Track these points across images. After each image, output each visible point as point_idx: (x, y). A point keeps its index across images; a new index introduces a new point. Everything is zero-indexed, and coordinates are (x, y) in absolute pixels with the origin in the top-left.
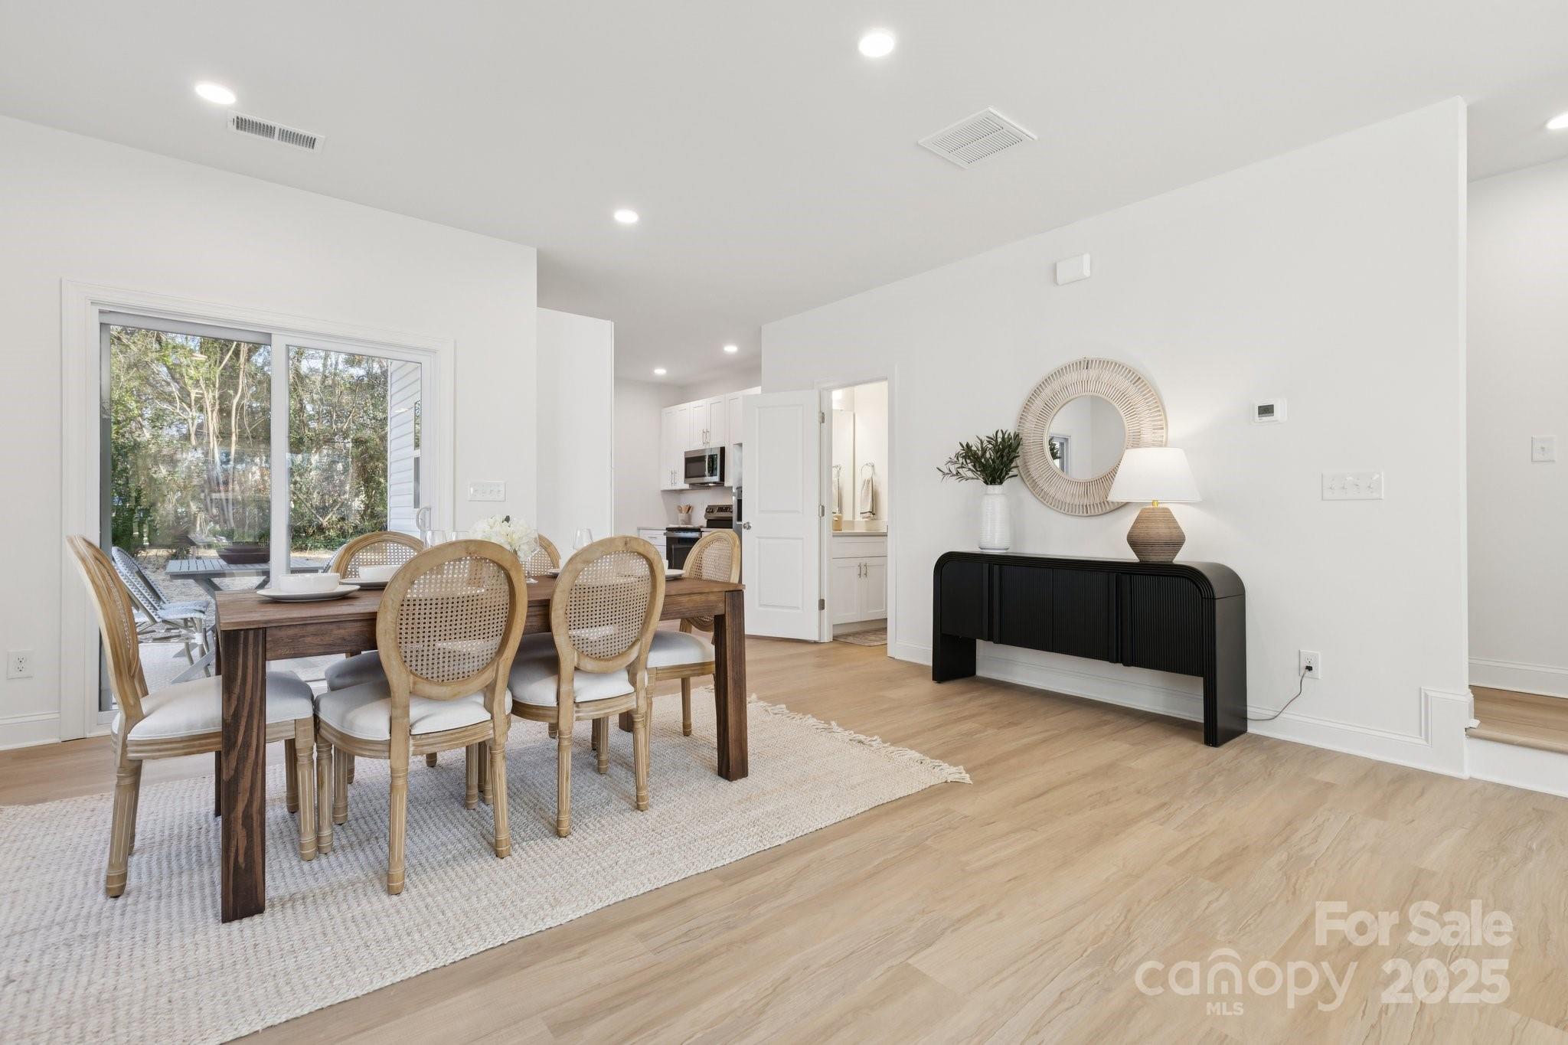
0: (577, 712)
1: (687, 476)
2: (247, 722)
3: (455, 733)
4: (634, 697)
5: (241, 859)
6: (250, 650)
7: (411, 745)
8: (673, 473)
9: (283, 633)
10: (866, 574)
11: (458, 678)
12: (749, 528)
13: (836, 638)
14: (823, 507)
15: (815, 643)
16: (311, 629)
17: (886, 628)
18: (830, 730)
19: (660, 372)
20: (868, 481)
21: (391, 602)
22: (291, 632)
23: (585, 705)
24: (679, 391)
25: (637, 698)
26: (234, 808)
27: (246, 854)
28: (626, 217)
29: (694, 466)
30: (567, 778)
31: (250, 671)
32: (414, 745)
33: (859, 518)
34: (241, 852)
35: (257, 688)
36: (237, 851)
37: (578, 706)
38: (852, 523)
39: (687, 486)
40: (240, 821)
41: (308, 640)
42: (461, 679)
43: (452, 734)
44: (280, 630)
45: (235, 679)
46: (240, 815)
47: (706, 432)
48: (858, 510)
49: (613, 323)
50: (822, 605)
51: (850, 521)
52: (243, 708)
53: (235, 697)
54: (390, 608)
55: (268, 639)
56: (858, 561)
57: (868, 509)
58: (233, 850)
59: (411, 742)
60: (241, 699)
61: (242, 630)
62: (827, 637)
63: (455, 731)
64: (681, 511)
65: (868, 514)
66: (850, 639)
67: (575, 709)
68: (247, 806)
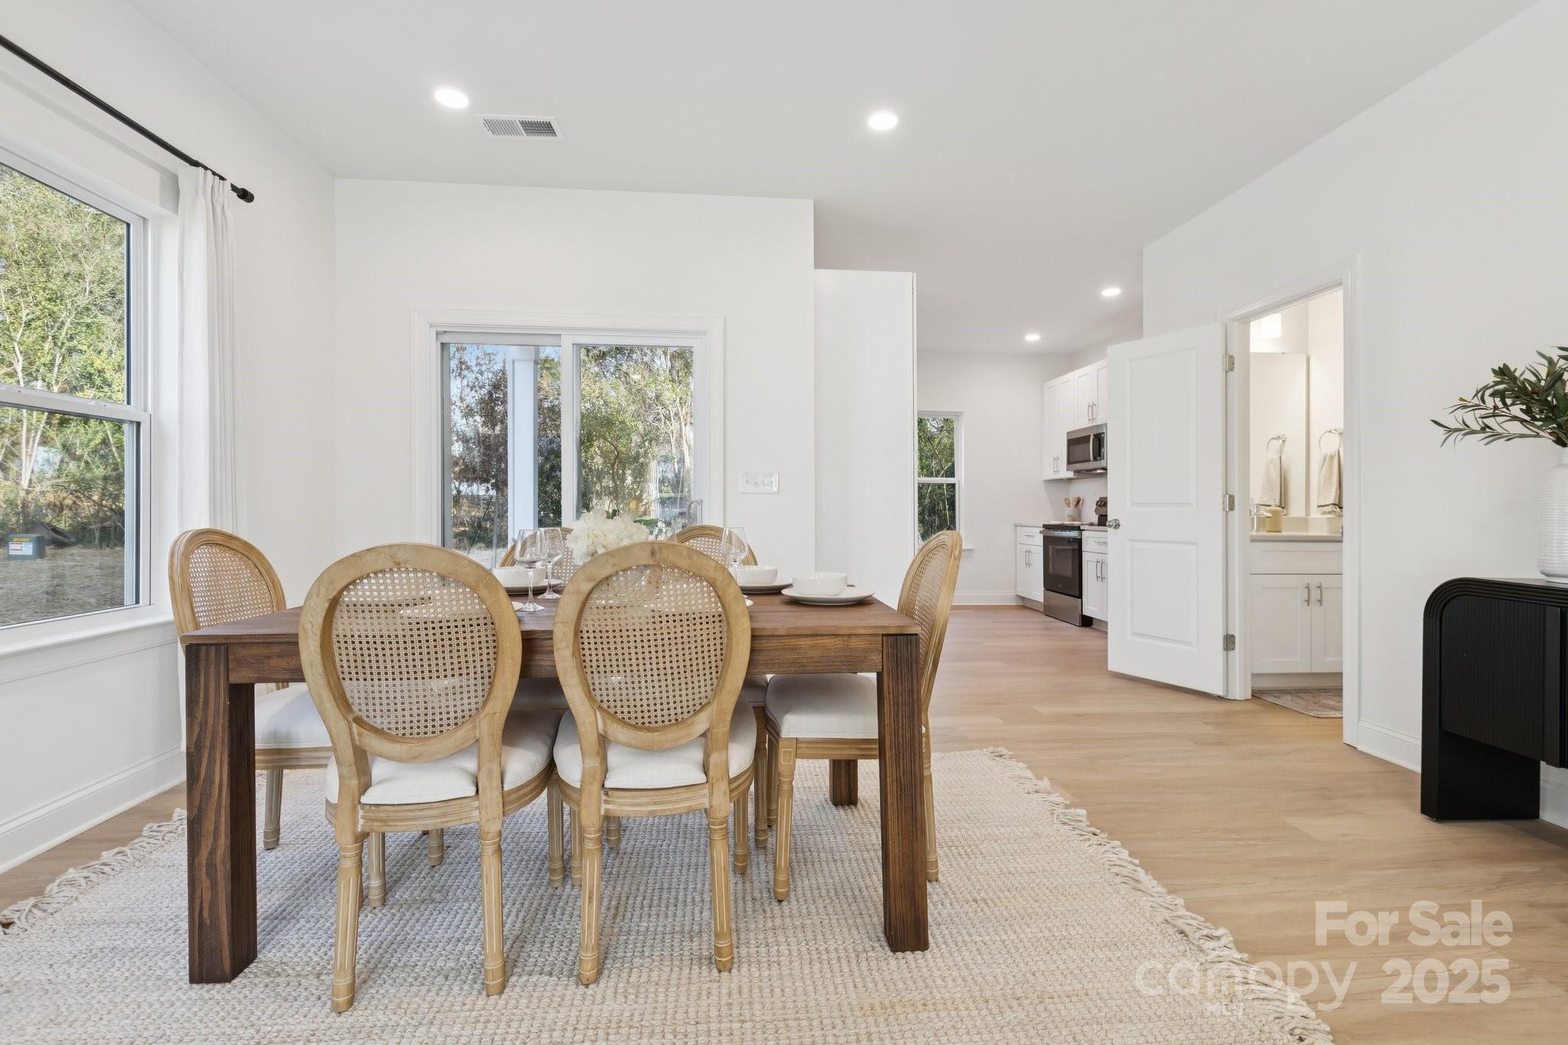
0: (607, 802)
1: (1070, 461)
2: (209, 754)
3: (422, 810)
4: (706, 791)
5: (206, 914)
6: (212, 670)
7: (359, 817)
8: (1056, 459)
9: (243, 652)
10: (1320, 601)
11: (426, 733)
12: (1117, 526)
13: (1257, 695)
14: (1232, 498)
15: (1219, 698)
16: (276, 649)
17: (1341, 689)
18: (1136, 885)
19: (1033, 338)
20: (1332, 457)
21: (310, 626)
22: (254, 651)
23: (617, 793)
24: (1065, 359)
25: (711, 794)
26: (198, 853)
27: (210, 909)
28: (883, 121)
29: (1078, 448)
30: (590, 898)
31: (212, 693)
32: (363, 817)
33: (1316, 514)
34: (206, 906)
35: (219, 715)
36: (201, 903)
37: (607, 794)
38: (1304, 522)
39: (1071, 474)
40: (204, 869)
41: (274, 662)
42: (430, 734)
43: (410, 811)
44: (243, 647)
45: (197, 702)
46: (204, 863)
47: (1092, 406)
48: (1315, 501)
49: (915, 275)
50: (1229, 642)
51: (1302, 518)
52: (205, 738)
53: (197, 722)
54: (310, 633)
55: (231, 657)
56: (1307, 579)
57: (1332, 498)
58: (198, 901)
59: (361, 813)
60: (203, 725)
61: (203, 644)
62: (1240, 690)
63: (416, 807)
64: (1068, 505)
65: (1330, 508)
66: (1286, 701)
67: (604, 797)
68: (210, 853)
